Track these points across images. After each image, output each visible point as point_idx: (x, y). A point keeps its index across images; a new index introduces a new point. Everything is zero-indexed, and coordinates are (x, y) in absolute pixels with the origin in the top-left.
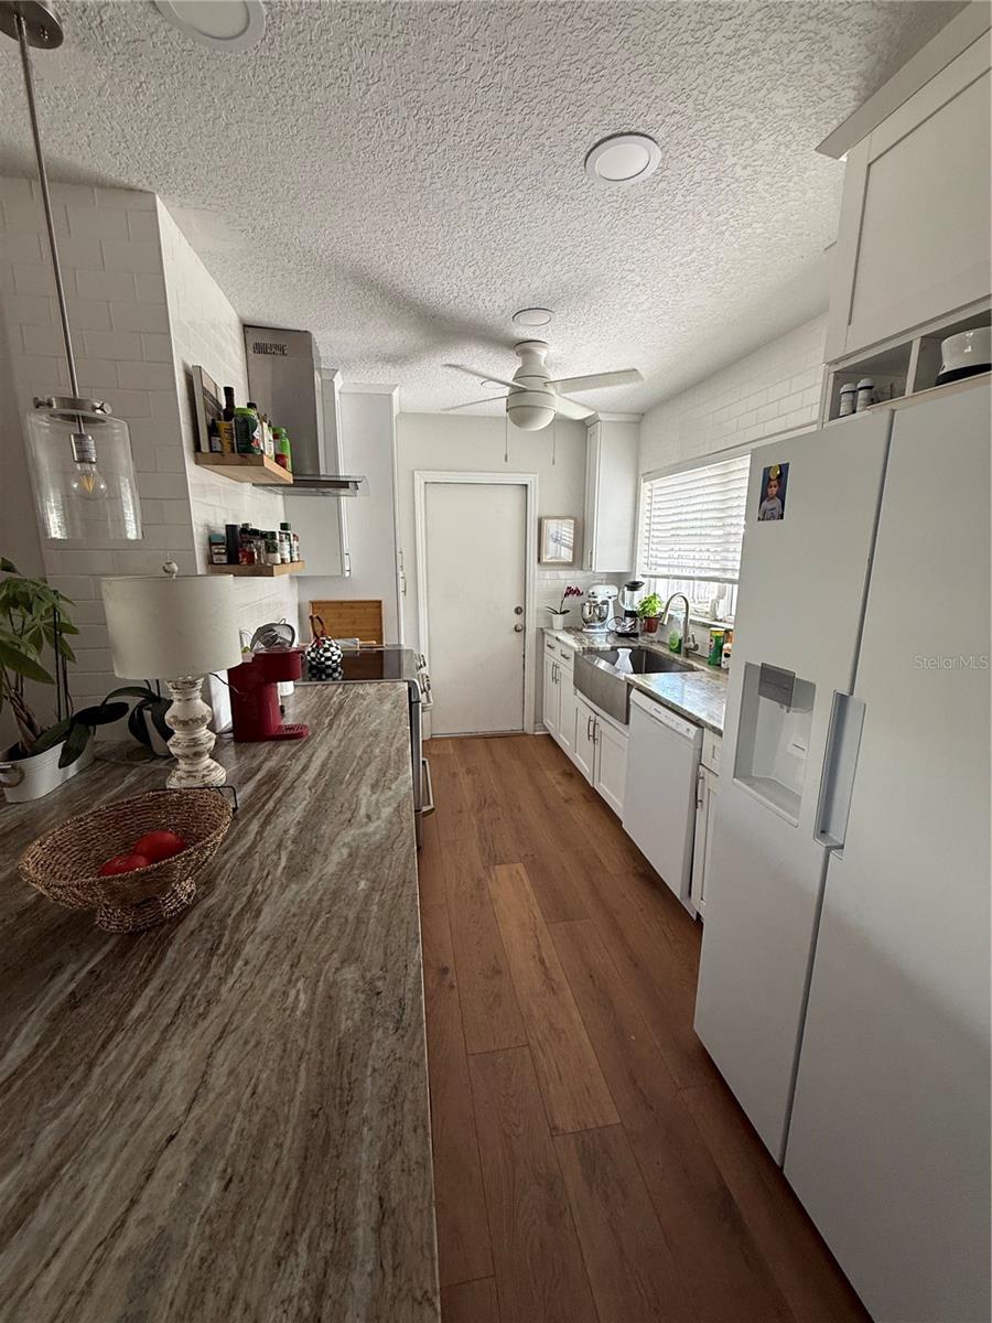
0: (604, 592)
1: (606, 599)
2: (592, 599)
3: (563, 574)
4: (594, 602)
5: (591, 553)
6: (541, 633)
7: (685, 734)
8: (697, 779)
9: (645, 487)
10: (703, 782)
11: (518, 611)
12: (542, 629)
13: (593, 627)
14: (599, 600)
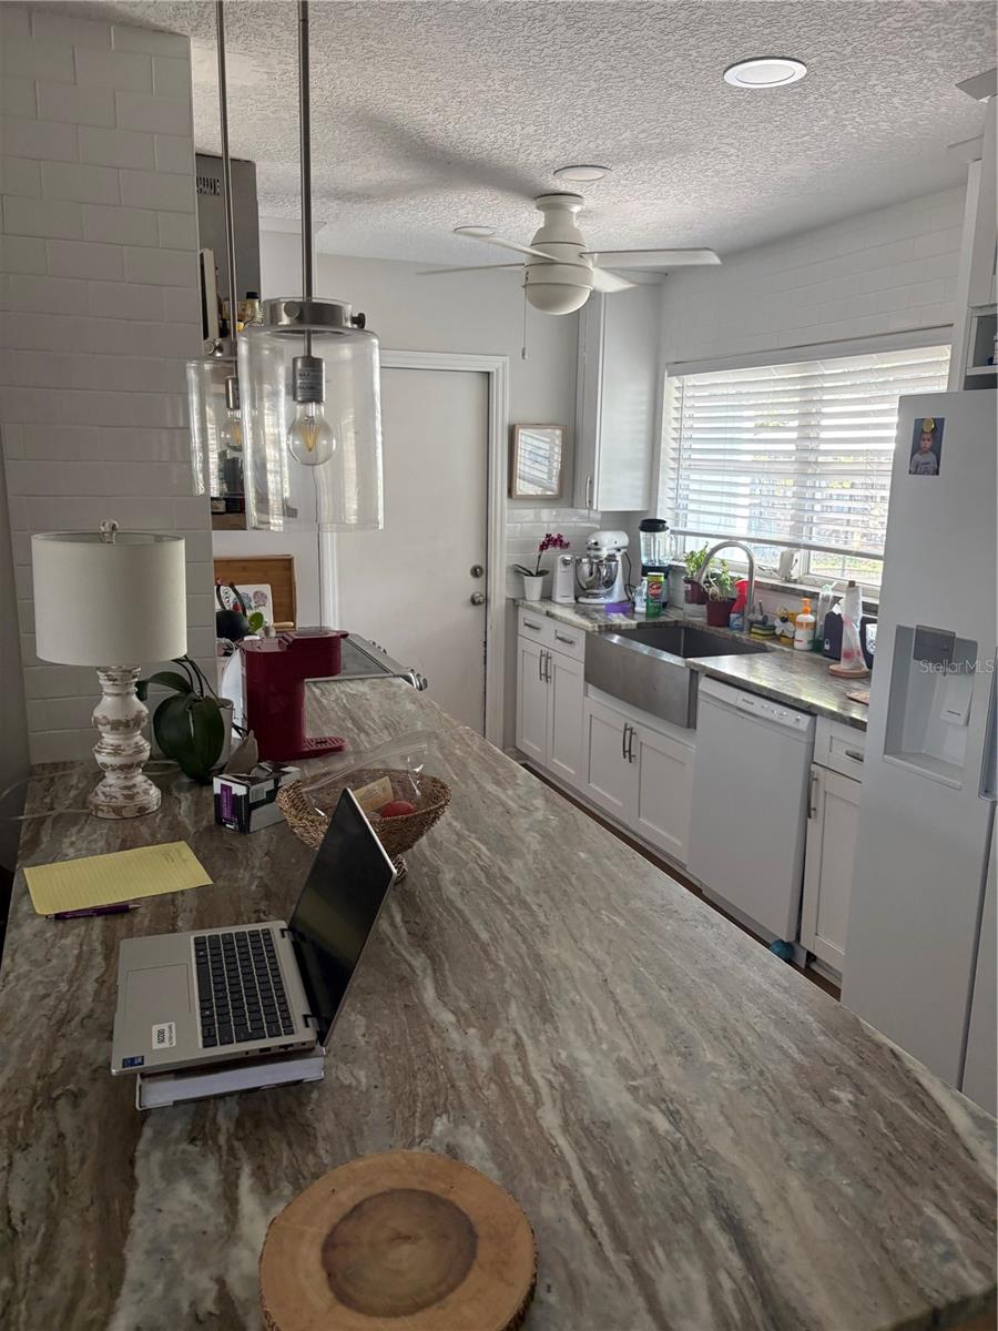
0: (611, 542)
1: (614, 552)
2: (593, 553)
3: (547, 514)
4: (597, 557)
5: (592, 482)
6: (514, 605)
7: (795, 726)
8: (810, 781)
9: (671, 385)
10: (817, 784)
11: (476, 572)
12: (514, 600)
13: (596, 596)
14: (604, 553)
